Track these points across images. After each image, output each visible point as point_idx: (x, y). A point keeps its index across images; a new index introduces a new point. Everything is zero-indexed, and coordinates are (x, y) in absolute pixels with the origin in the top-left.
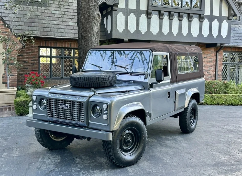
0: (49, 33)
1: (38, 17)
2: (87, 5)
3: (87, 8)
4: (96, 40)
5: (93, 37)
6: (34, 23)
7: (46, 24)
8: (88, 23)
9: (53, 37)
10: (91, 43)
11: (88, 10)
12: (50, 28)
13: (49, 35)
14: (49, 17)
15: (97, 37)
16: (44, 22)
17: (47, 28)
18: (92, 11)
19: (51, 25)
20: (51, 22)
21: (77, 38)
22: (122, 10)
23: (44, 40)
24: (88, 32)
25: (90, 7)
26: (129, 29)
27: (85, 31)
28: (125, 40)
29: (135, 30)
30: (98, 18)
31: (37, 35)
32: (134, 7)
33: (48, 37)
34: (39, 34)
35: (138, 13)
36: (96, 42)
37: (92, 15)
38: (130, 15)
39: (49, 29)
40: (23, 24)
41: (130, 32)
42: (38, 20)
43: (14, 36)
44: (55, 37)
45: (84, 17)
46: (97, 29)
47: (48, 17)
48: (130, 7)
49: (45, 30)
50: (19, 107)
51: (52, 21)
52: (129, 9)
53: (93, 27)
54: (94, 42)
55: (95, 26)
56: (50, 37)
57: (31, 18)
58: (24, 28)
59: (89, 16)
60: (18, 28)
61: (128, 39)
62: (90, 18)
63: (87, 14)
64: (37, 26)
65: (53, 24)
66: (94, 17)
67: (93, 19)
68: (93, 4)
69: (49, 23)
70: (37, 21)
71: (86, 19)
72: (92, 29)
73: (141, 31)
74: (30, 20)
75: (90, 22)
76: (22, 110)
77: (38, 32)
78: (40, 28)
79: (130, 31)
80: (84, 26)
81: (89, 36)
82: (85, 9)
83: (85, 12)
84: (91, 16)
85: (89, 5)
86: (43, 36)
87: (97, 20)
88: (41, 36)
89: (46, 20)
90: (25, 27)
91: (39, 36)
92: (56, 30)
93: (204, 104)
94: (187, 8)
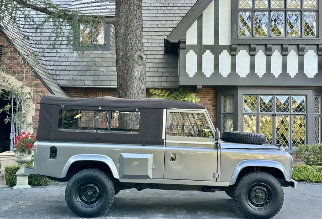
0: (104, 82)
1: (97, 63)
2: (125, 46)
3: (125, 49)
4: (138, 88)
5: (133, 86)
6: (89, 72)
7: (104, 71)
8: (126, 68)
9: (108, 87)
10: (130, 94)
11: (126, 52)
12: (108, 76)
13: (105, 85)
14: (110, 63)
15: (138, 86)
16: (101, 69)
17: (103, 77)
18: (132, 53)
19: (109, 72)
20: (110, 69)
21: (116, 87)
22: (192, 47)
23: (101, 91)
24: (127, 79)
25: (129, 48)
26: (203, 72)
27: (123, 79)
28: (197, 87)
29: (213, 72)
30: (139, 62)
31: (89, 85)
32: (211, 42)
33: (103, 87)
34: (92, 84)
35: (216, 49)
36: (137, 91)
37: (131, 57)
38: (205, 53)
39: (105, 78)
40: (76, 73)
41: (206, 76)
42: (95, 67)
43: (46, 88)
44: (112, 87)
45: (122, 61)
46: (139, 75)
47: (108, 63)
48: (204, 43)
49: (100, 79)
50: (9, 176)
51: (112, 68)
52: (204, 45)
53: (133, 73)
54: (135, 92)
55: (135, 71)
56: (104, 87)
57: (87, 66)
58: (75, 78)
59: (127, 59)
60: (69, 78)
61: (203, 86)
62: (129, 62)
63: (125, 57)
64: (92, 74)
65: (112, 71)
66: (134, 60)
67: (133, 63)
68: (133, 44)
69: (107, 70)
70: (93, 68)
71: (124, 63)
72: (132, 76)
73: (222, 74)
74: (85, 68)
75: (128, 66)
76: (12, 179)
77: (91, 82)
78: (95, 76)
79: (205, 74)
80: (121, 73)
81: (128, 84)
82: (123, 51)
83: (122, 54)
84: (130, 59)
85: (128, 45)
86: (96, 87)
87: (137, 63)
88: (94, 86)
89: (104, 67)
90: (77, 76)
91: (92, 86)
92: (114, 78)
93: (306, 181)
94: (294, 37)
